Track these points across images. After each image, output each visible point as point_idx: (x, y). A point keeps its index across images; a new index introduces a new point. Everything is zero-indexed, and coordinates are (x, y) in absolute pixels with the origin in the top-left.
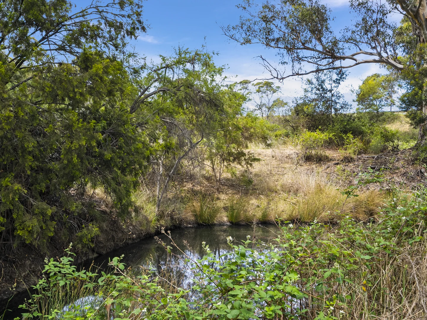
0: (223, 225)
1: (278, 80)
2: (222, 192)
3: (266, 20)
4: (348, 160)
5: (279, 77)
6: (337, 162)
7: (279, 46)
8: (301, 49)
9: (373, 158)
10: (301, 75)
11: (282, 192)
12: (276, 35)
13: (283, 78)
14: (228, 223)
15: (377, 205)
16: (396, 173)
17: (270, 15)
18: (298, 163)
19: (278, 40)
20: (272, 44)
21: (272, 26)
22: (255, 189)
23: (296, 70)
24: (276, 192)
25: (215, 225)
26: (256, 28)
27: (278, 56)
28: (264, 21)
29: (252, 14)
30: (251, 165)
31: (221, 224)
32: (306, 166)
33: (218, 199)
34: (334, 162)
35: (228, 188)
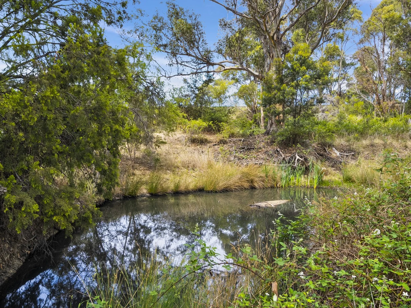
0: (144, 196)
1: (166, 78)
2: (136, 168)
3: (155, 28)
4: (223, 142)
5: (167, 76)
6: (215, 144)
7: (167, 51)
8: (185, 55)
9: (240, 140)
10: (184, 75)
11: (183, 168)
12: (164, 41)
13: (170, 77)
14: (148, 195)
15: (256, 175)
16: (259, 152)
17: (159, 25)
18: (186, 144)
19: (165, 46)
20: (162, 48)
21: (161, 34)
22: (162, 166)
23: (180, 71)
24: (178, 168)
25: (138, 196)
26: (148, 34)
27: (166, 58)
28: (155, 29)
29: (144, 23)
30: (159, 146)
31: (143, 195)
32: (192, 147)
33: (134, 174)
34: (212, 144)
35: (140, 165)
